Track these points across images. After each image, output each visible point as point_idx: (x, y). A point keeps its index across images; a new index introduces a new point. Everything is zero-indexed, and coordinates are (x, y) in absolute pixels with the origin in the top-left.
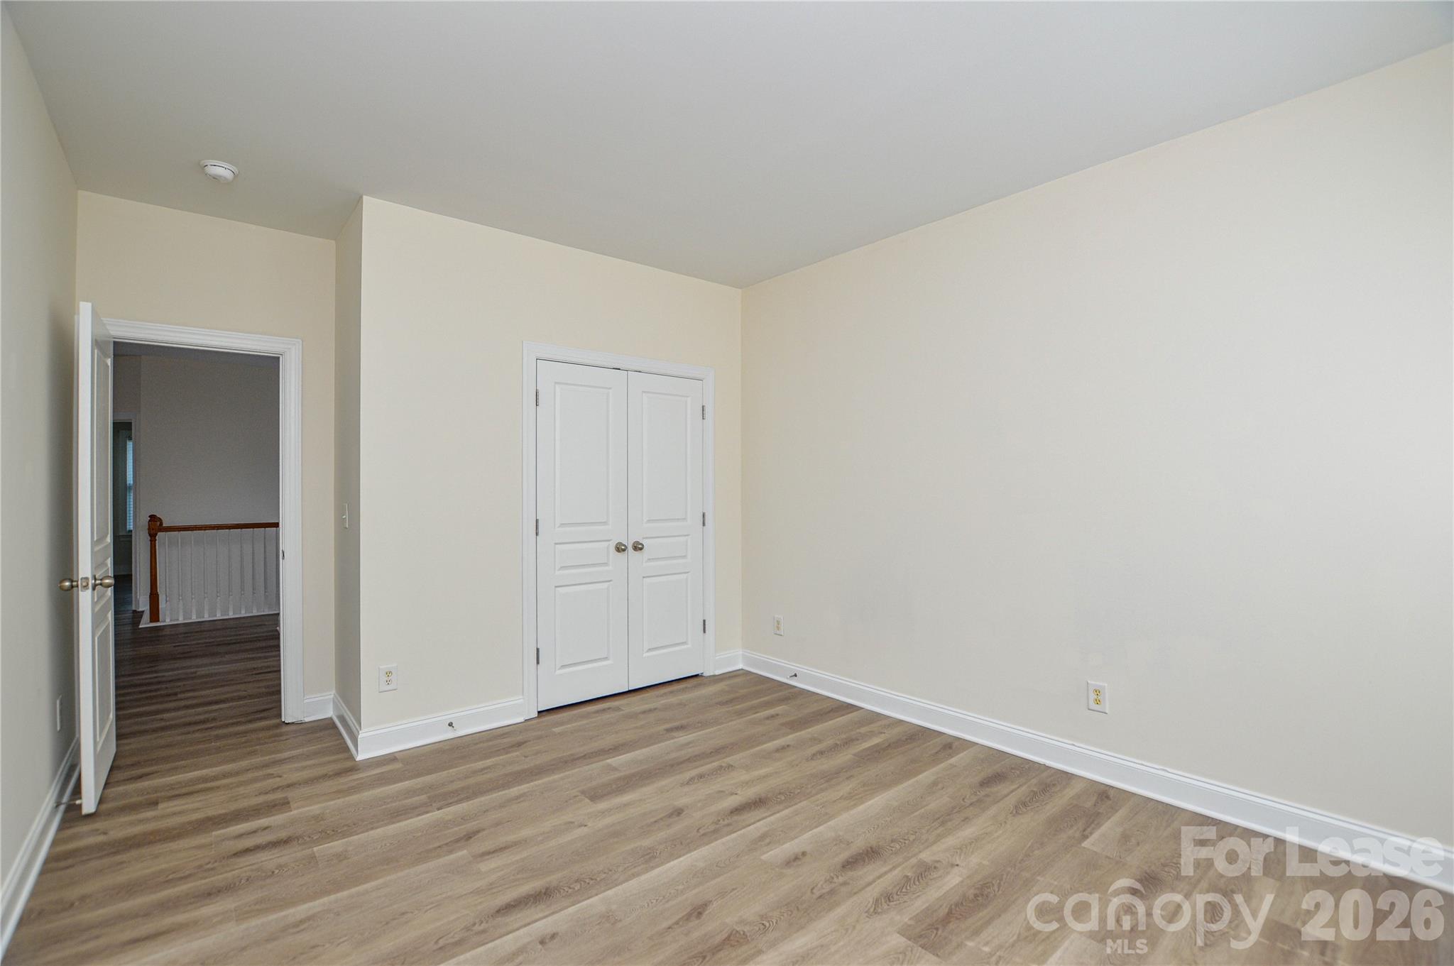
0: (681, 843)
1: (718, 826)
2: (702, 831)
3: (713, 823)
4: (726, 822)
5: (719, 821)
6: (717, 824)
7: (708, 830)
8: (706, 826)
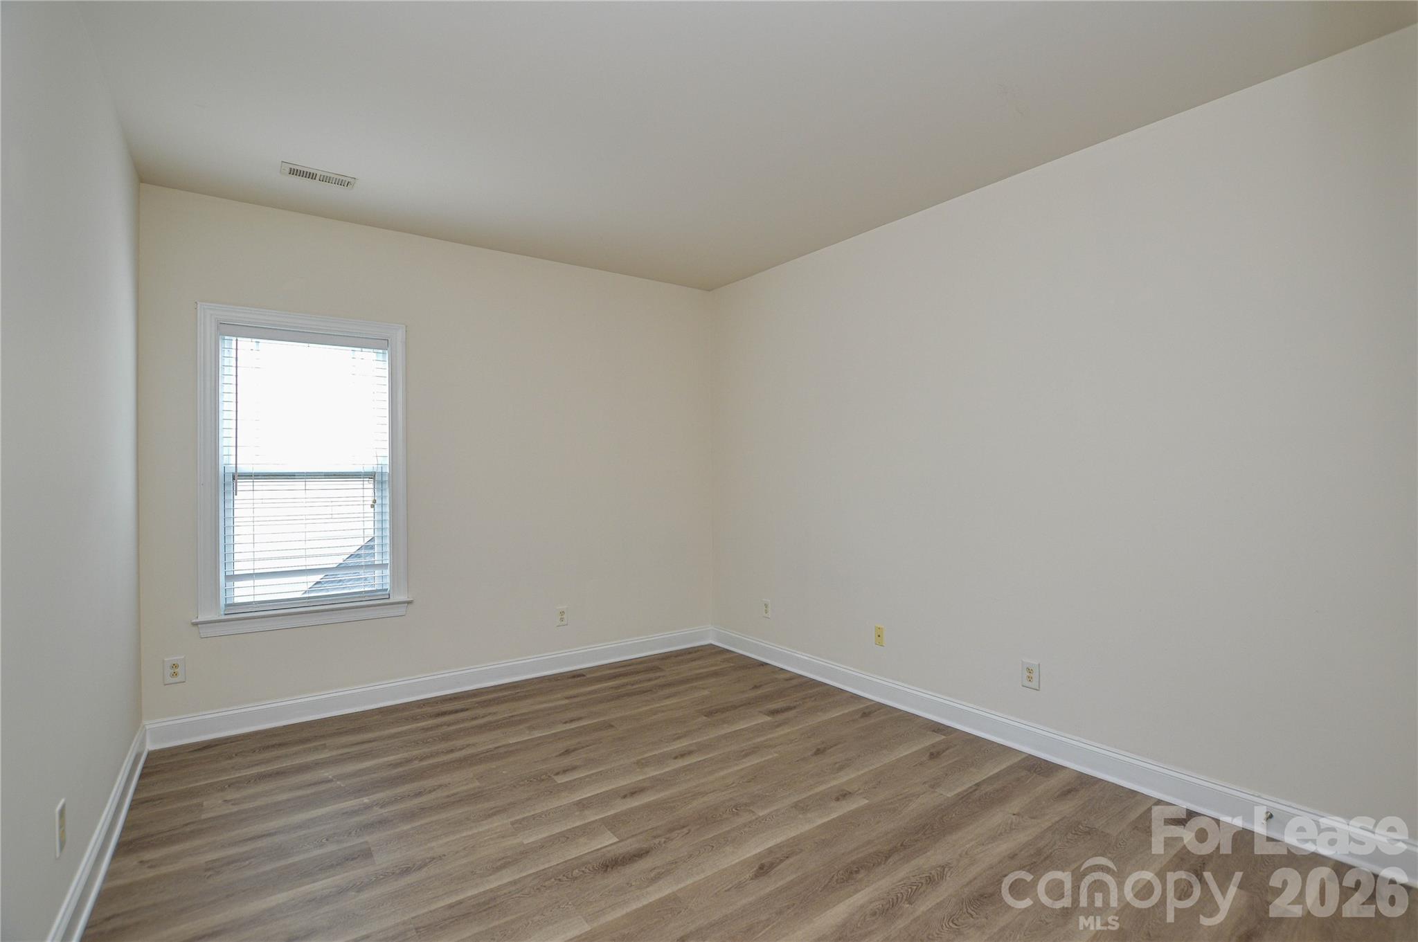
0: (706, 819)
1: (667, 836)
2: (685, 830)
3: (672, 840)
4: (656, 841)
5: (665, 842)
6: (668, 838)
7: (679, 831)
8: (680, 836)
